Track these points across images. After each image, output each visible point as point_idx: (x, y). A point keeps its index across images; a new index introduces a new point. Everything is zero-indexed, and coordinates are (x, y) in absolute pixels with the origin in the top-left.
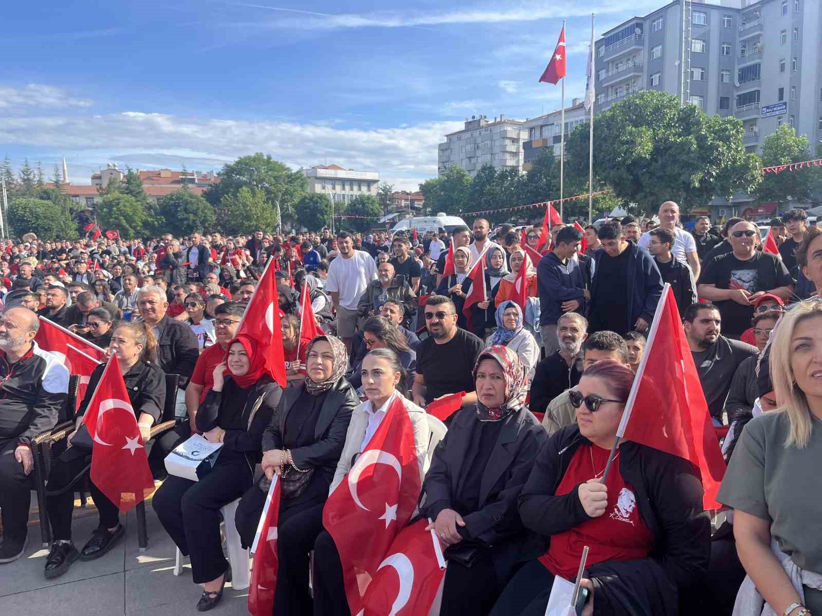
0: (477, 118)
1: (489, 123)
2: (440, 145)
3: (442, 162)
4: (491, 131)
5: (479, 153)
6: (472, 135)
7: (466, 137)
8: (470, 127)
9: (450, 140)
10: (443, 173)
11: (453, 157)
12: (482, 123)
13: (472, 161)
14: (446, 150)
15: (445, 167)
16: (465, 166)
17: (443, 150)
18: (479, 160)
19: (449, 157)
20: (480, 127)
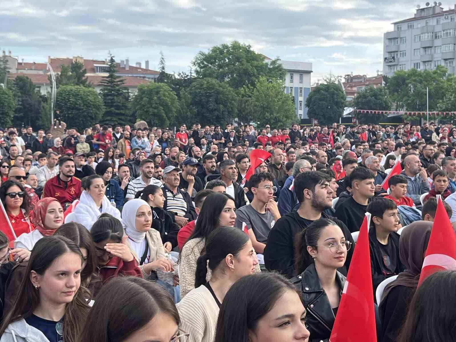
0: (432, 4)
1: (444, 10)
2: (387, 34)
3: (389, 52)
4: (452, 19)
5: (438, 42)
6: (427, 23)
7: (419, 26)
8: (423, 14)
9: (398, 28)
10: (390, 64)
11: (403, 47)
12: (437, 11)
13: (429, 52)
14: (394, 39)
15: (393, 58)
16: (419, 56)
17: (390, 39)
18: (438, 51)
19: (399, 46)
20: (435, 15)
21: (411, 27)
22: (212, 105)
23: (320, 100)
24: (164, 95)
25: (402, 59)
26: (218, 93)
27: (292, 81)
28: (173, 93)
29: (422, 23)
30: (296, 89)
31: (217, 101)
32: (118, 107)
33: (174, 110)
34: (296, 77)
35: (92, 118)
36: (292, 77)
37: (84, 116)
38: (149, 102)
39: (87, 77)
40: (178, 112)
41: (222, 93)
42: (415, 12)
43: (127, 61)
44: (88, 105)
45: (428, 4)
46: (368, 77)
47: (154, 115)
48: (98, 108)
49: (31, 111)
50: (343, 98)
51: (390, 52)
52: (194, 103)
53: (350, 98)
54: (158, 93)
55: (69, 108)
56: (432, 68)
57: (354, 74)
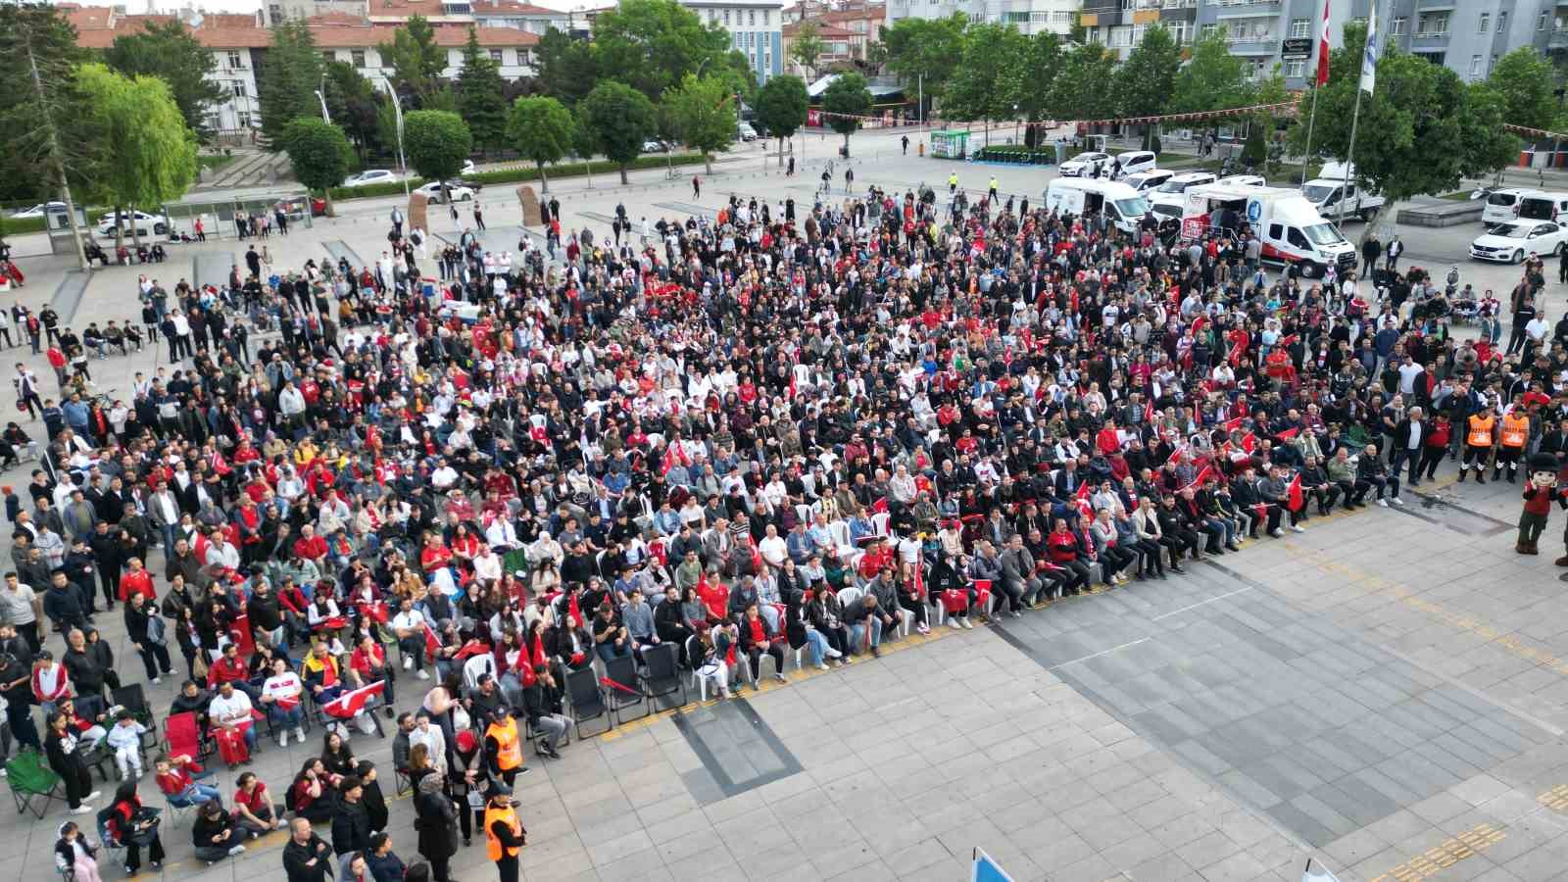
22: (621, 125)
23: (774, 102)
24: (553, 116)
26: (628, 105)
27: (752, 23)
28: (566, 112)
30: (760, 35)
31: (627, 119)
32: (489, 109)
33: (569, 135)
34: (759, 16)
35: (457, 157)
36: (752, 16)
37: (448, 156)
38: (533, 128)
40: (574, 136)
41: (634, 106)
44: (446, 138)
47: (542, 145)
48: (463, 142)
49: (362, 118)
52: (596, 122)
54: (544, 113)
55: (424, 146)
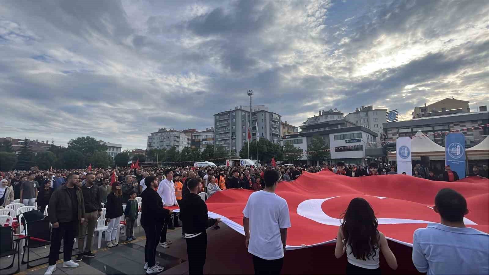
2: (149, 136)
4: (169, 133)
5: (165, 140)
6: (162, 134)
8: (161, 131)
9: (152, 135)
11: (154, 141)
12: (165, 130)
13: (162, 143)
14: (151, 138)
15: (151, 144)
16: (159, 144)
17: (150, 138)
18: (165, 143)
19: (153, 141)
20: (165, 132)
21: (156, 135)
23: (120, 158)
25: (154, 145)
29: (160, 134)
39: (13, 146)
42: (158, 130)
43: (37, 140)
45: (162, 128)
46: (143, 149)
50: (129, 157)
51: (150, 142)
53: (131, 158)
56: (162, 148)
57: (138, 149)
